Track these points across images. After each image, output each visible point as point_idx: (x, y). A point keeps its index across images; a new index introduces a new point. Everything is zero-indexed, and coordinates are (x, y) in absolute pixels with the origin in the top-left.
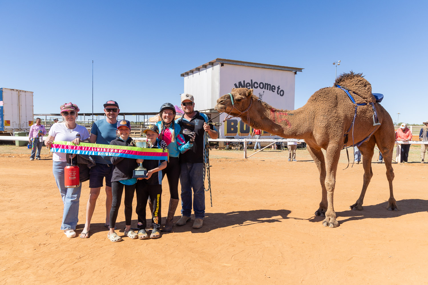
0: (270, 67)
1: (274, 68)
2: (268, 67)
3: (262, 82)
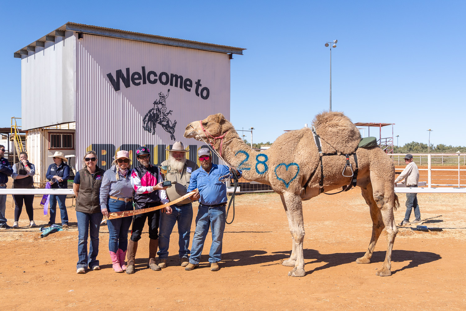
0: (181, 44)
1: (188, 46)
3: (165, 73)
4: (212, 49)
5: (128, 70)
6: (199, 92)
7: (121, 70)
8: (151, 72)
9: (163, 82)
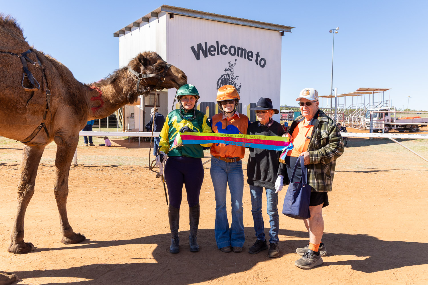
0: (245, 23)
1: (251, 25)
2: (242, 23)
3: (233, 46)
4: (269, 27)
5: (206, 44)
6: (258, 62)
7: (201, 44)
8: (223, 45)
9: (232, 53)
